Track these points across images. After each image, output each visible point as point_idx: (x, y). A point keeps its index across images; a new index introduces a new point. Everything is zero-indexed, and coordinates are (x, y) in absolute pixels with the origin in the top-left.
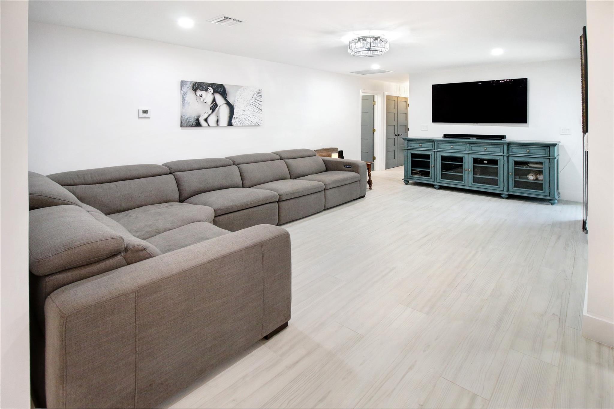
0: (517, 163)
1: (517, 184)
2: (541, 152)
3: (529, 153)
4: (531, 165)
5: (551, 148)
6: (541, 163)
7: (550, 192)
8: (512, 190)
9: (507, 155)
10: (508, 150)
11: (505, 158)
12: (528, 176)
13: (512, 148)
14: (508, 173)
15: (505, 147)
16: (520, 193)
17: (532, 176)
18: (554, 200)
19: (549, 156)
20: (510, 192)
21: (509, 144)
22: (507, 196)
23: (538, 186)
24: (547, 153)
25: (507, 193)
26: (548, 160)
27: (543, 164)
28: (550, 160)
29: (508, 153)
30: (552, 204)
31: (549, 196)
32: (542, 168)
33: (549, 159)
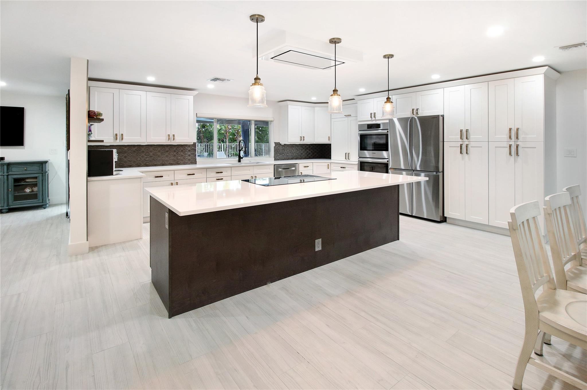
0: (16, 180)
1: (16, 198)
2: (36, 168)
3: (26, 170)
4: (27, 180)
5: (44, 165)
6: (36, 178)
7: (43, 200)
8: (12, 204)
9: (7, 174)
10: (8, 169)
11: (5, 177)
12: (25, 190)
13: (12, 168)
14: (8, 190)
15: (5, 167)
16: (20, 205)
17: (29, 189)
18: (46, 205)
19: (42, 171)
20: (10, 206)
21: (9, 165)
22: (7, 210)
23: (34, 196)
24: (41, 169)
25: (7, 208)
26: (41, 174)
27: (38, 178)
28: (43, 174)
29: (7, 172)
30: (45, 208)
31: (42, 202)
32: (37, 182)
33: (42, 173)
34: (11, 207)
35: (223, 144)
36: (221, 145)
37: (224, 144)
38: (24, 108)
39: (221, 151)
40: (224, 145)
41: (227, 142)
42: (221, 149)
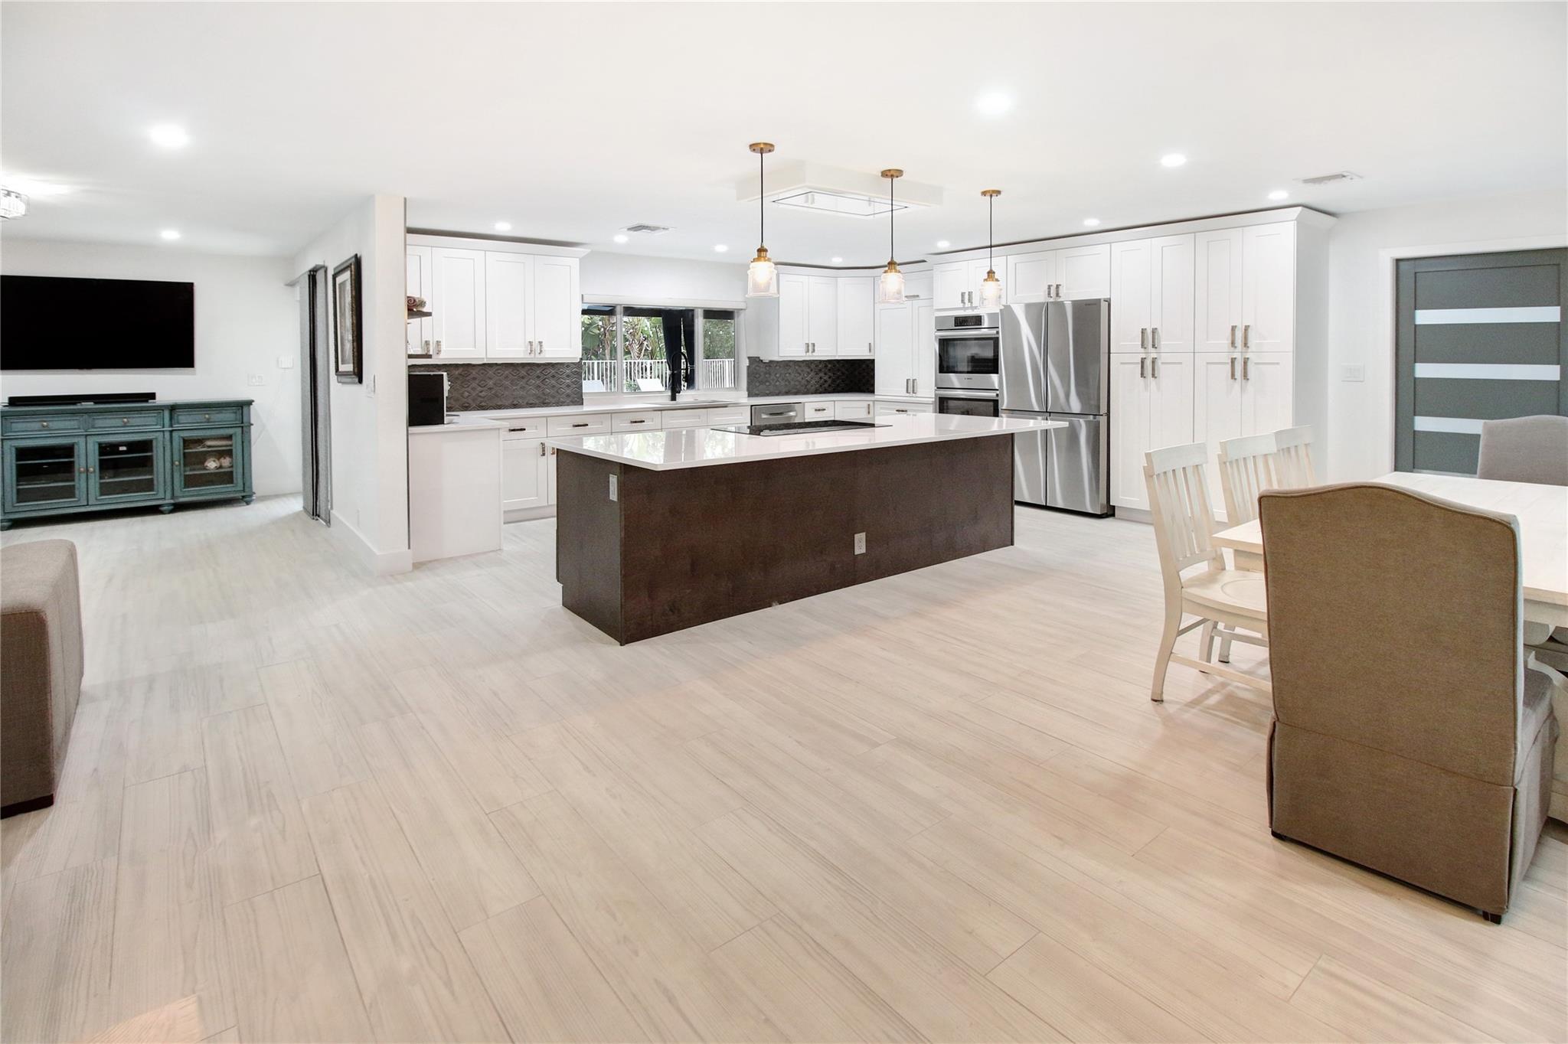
0: (187, 443)
1: (190, 482)
2: (228, 416)
3: (208, 421)
4: (209, 443)
5: (245, 409)
6: (230, 437)
7: (244, 484)
8: (181, 495)
9: (171, 429)
10: (171, 419)
11: (167, 435)
12: (207, 464)
13: (179, 415)
14: (172, 463)
15: (167, 414)
16: (197, 495)
17: (214, 461)
18: (250, 496)
19: (242, 423)
20: (178, 497)
21: (173, 408)
22: (171, 507)
23: (226, 477)
24: (239, 417)
25: (172, 501)
26: (240, 429)
27: (234, 438)
28: (244, 428)
29: (171, 426)
30: (248, 503)
31: (244, 491)
32: (231, 446)
33: (242, 427)
34: (182, 500)
35: (596, 362)
36: (593, 363)
37: (600, 361)
38: (192, 285)
39: (593, 379)
40: (598, 363)
41: (608, 357)
42: (593, 373)
